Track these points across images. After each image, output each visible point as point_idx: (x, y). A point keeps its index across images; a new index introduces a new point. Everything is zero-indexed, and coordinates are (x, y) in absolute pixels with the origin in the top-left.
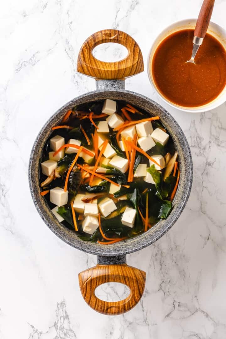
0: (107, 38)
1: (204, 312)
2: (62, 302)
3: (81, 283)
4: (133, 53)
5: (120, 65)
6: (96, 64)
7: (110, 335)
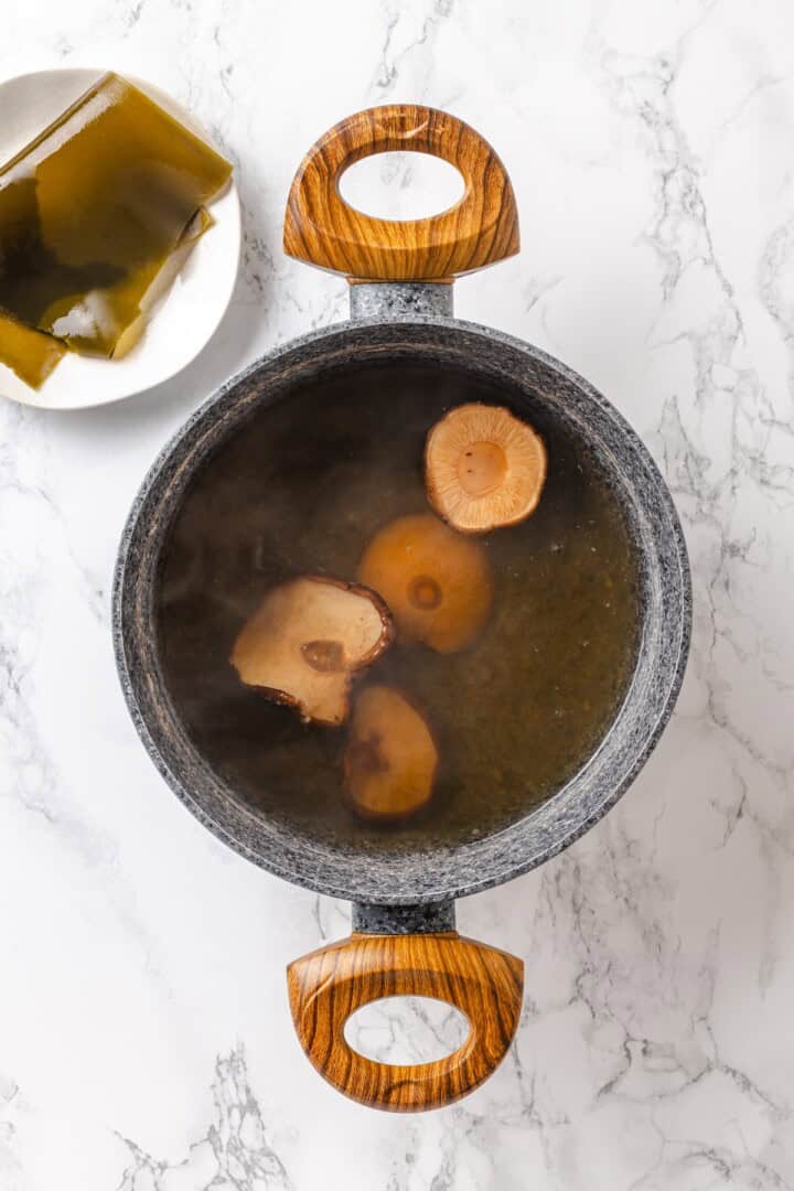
0: (392, 134)
1: (734, 1073)
2: (233, 1054)
3: (295, 999)
4: (482, 190)
5: (437, 230)
6: (351, 226)
7: (404, 1163)
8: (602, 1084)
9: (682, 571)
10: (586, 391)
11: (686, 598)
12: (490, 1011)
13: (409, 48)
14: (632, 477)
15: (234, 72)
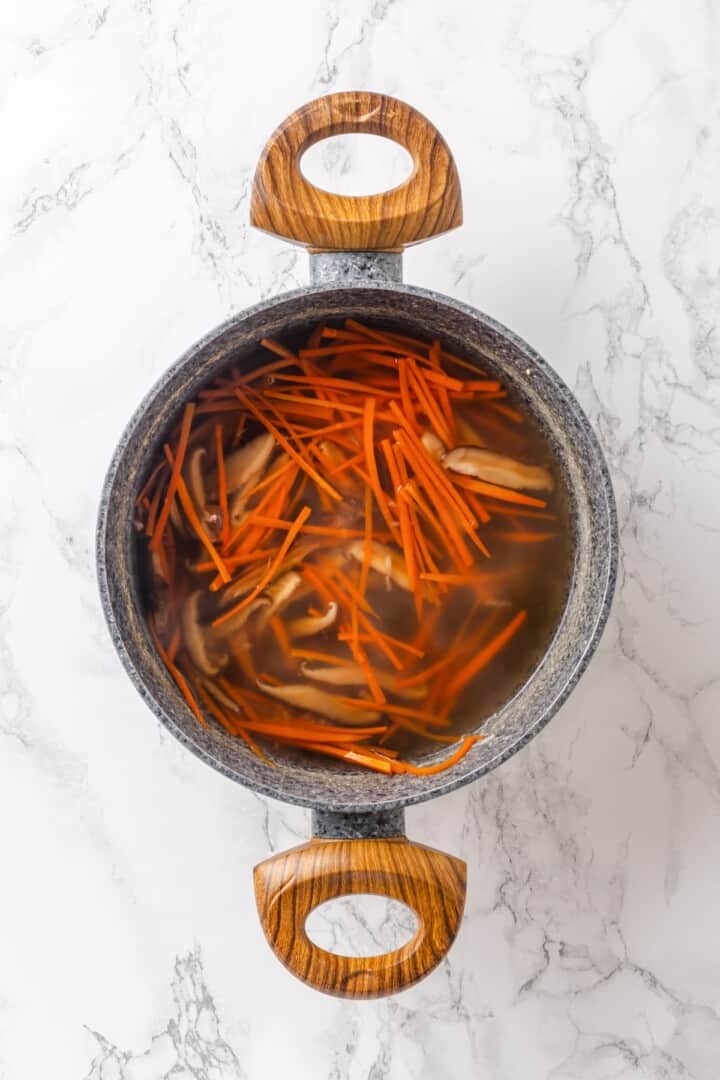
0: (348, 118)
1: (642, 971)
2: (191, 955)
3: (261, 898)
4: (429, 169)
5: (389, 205)
6: (311, 201)
7: (345, 1053)
8: (523, 982)
9: (609, 511)
10: (523, 349)
11: (613, 536)
12: (437, 909)
13: (348, 48)
14: (563, 427)
15: (191, 69)
